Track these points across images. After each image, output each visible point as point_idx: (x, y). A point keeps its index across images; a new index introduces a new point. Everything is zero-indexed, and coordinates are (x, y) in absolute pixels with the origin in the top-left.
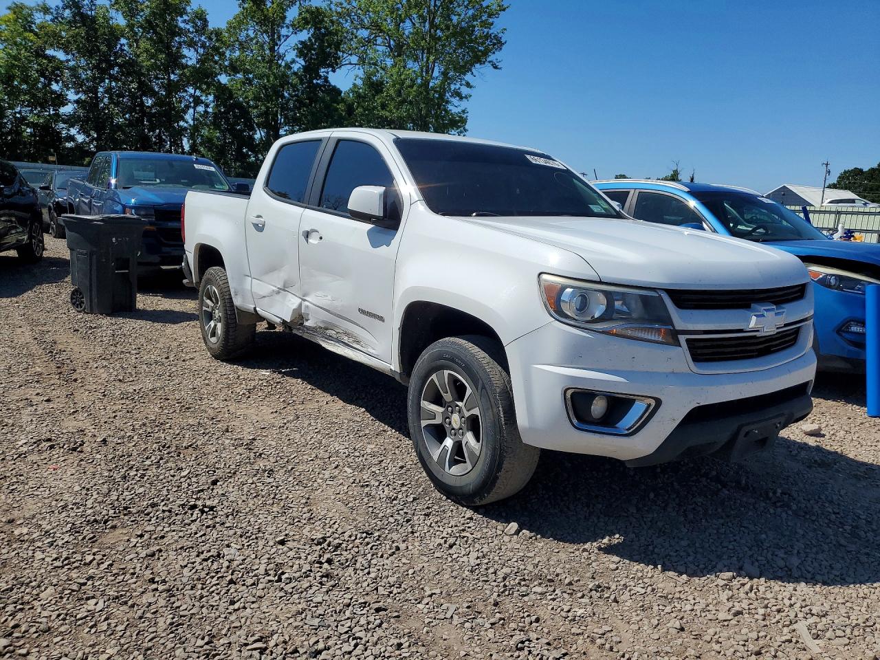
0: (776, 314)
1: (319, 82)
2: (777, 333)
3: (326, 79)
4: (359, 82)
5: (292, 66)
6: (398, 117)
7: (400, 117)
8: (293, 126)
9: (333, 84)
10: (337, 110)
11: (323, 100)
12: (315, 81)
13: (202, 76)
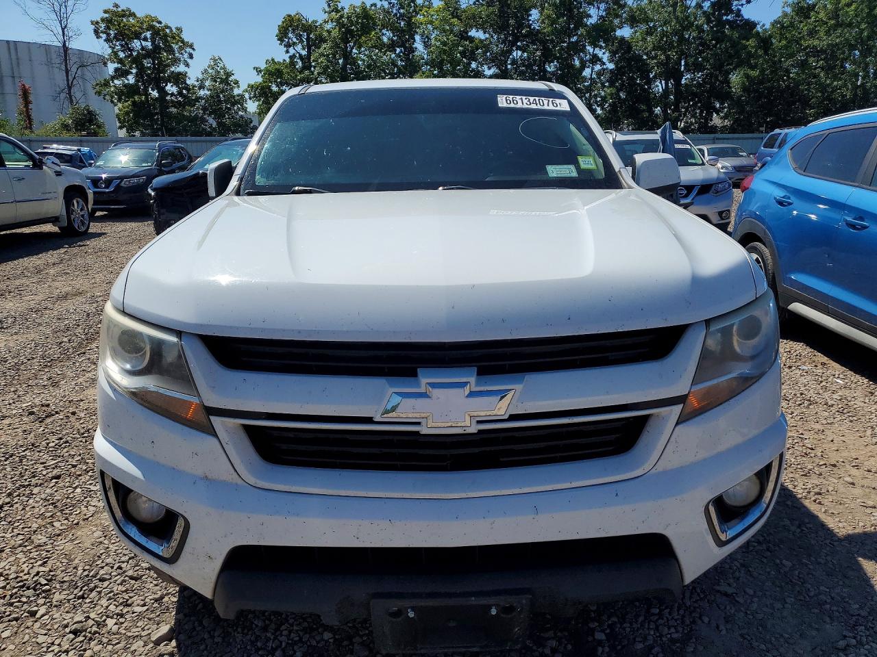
0: (472, 394)
1: (729, 17)
2: (480, 432)
3: (738, 13)
4: (789, 10)
5: (703, 5)
6: (828, 45)
7: (831, 44)
8: (694, 73)
9: (746, 17)
10: (746, 47)
11: (730, 39)
12: (725, 18)
13: (602, 33)
